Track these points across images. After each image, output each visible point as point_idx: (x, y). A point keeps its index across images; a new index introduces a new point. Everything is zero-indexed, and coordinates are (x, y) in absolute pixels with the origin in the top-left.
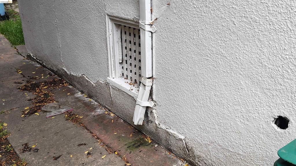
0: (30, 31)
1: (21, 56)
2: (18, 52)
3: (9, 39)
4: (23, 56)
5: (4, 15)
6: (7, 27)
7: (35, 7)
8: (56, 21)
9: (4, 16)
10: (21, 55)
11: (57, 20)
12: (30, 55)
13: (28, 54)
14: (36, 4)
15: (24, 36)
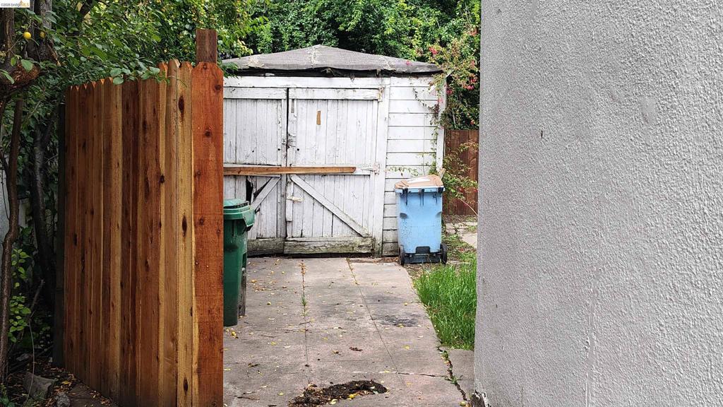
0: (497, 333)
1: (456, 388)
2: (451, 373)
3: (434, 321)
4: (462, 392)
5: (436, 251)
6: (437, 287)
7: (526, 274)
8: (592, 339)
9: (436, 253)
10: (456, 384)
11: (595, 337)
12: (481, 399)
13: (477, 396)
14: (531, 267)
15: (476, 340)
